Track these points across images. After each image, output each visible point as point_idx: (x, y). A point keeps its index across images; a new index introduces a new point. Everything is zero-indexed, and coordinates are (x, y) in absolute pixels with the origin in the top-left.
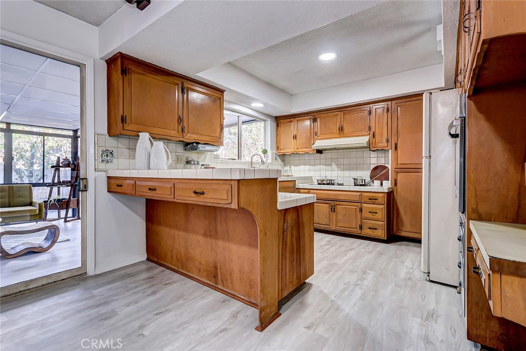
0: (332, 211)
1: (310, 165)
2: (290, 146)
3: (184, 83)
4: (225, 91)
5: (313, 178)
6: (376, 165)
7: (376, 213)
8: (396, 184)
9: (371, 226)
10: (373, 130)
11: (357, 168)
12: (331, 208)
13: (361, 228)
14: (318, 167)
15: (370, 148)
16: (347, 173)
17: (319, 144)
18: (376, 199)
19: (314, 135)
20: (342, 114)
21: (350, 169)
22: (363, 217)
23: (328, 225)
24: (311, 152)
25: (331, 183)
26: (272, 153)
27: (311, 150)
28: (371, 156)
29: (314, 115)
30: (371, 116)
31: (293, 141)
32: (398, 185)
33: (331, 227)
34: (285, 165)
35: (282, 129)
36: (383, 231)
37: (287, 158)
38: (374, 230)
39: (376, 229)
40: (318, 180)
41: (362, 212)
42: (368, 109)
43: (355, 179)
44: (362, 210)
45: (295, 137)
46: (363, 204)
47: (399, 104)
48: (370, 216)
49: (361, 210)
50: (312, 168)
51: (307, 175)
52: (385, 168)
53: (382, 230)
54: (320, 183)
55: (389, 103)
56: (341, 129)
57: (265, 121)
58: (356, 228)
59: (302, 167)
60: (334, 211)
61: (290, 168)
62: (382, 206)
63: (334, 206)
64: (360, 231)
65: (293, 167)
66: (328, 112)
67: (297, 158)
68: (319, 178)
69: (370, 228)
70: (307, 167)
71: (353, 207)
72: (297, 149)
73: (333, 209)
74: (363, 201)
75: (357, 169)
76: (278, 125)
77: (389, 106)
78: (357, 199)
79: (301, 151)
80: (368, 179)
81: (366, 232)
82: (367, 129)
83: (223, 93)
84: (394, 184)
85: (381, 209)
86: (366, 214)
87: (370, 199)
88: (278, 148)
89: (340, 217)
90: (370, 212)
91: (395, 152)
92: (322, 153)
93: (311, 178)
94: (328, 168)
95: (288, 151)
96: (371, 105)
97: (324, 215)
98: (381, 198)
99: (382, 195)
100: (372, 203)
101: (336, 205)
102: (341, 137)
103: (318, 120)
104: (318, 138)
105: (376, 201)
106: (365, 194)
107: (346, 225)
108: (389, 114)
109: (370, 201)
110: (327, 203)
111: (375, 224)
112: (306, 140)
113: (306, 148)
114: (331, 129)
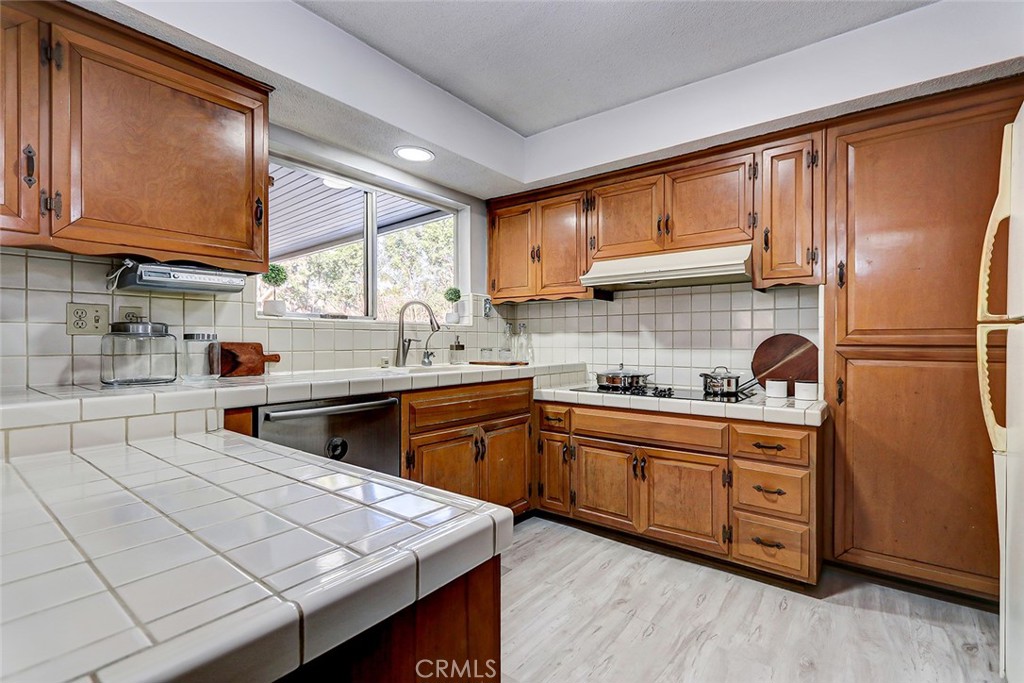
0: (636, 475)
1: (579, 332)
2: (524, 281)
3: (54, 26)
4: (272, 89)
5: (589, 368)
6: (771, 334)
7: (780, 493)
8: (842, 396)
9: (763, 534)
10: (764, 223)
11: (712, 340)
12: (635, 467)
13: (729, 538)
14: (601, 338)
15: (752, 280)
16: (682, 357)
17: (603, 271)
18: (779, 448)
19: (588, 248)
20: (668, 180)
21: (691, 345)
22: (735, 504)
23: (626, 517)
24: (580, 296)
25: (635, 386)
26: (476, 300)
27: (578, 289)
28: (755, 307)
29: (586, 191)
30: (757, 182)
31: (533, 267)
32: (850, 398)
33: (634, 523)
34: (514, 333)
35: (503, 234)
36: (806, 557)
37: (520, 314)
38: (773, 550)
39: (779, 546)
40: (599, 377)
41: (730, 485)
42: (748, 159)
43: (706, 376)
44: (731, 478)
45: (536, 255)
46: (736, 461)
47: (851, 139)
48: (760, 500)
49: (728, 480)
50: (586, 339)
51: (573, 358)
52: (799, 341)
53: (802, 550)
54: (605, 383)
55: (818, 136)
56: (665, 226)
57: (457, 211)
58: (713, 536)
59: (559, 338)
60: (644, 477)
61: (529, 339)
62: (800, 473)
63: (644, 460)
64: (725, 547)
65: (535, 338)
66: (628, 177)
67: (546, 312)
68: (602, 370)
69: (759, 541)
70: (572, 338)
71: (701, 467)
72: (543, 288)
73: (640, 469)
74: (735, 452)
75: (711, 345)
76: (492, 224)
77: (819, 147)
78: (716, 442)
79: (555, 291)
80: (746, 375)
81: (747, 551)
82: (744, 221)
83: (266, 94)
84: (835, 395)
85: (796, 484)
86: (745, 494)
87: (758, 446)
88: (493, 286)
89: (661, 496)
90: (759, 489)
91: (837, 293)
92: (612, 299)
93: (580, 369)
94: (631, 340)
95: (519, 294)
96: (758, 148)
97: (612, 484)
98: (799, 446)
99: (801, 434)
100: (763, 458)
101: (650, 456)
102: (664, 251)
103: (599, 202)
104: (600, 254)
105: (779, 453)
106: (741, 429)
107: (681, 524)
108: (819, 171)
109: (759, 451)
110: (622, 449)
111: (773, 529)
112: (566, 261)
113: (566, 284)
114: (636, 226)
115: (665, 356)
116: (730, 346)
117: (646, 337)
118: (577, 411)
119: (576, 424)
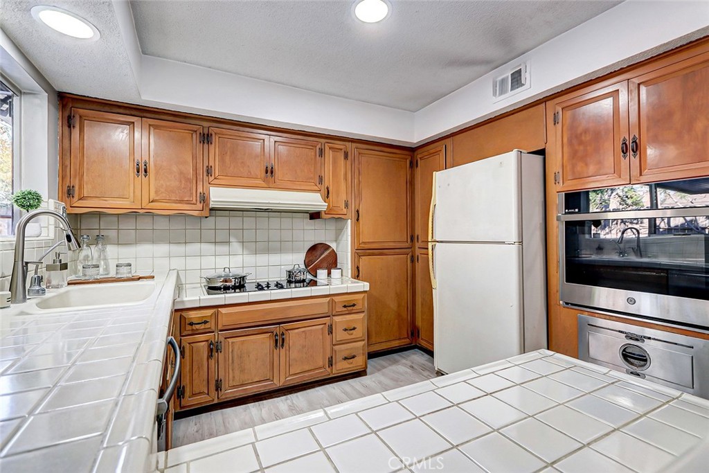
0: (277, 346)
6: (313, 244)
7: (354, 329)
8: (358, 275)
9: (346, 354)
12: (275, 341)
13: (331, 364)
18: (354, 305)
20: (272, 141)
21: (268, 251)
22: (334, 342)
23: (269, 380)
24: (195, 213)
28: (306, 227)
29: (203, 127)
30: (322, 159)
33: (276, 381)
36: (364, 357)
38: (352, 360)
39: (354, 357)
41: (332, 333)
42: (319, 145)
44: (332, 329)
45: (143, 169)
46: (334, 318)
47: (360, 151)
48: (346, 336)
52: (325, 247)
53: (362, 354)
55: (348, 144)
56: (270, 171)
57: (21, 92)
58: (323, 367)
60: (283, 346)
62: (362, 316)
63: (283, 334)
64: (329, 370)
69: (346, 359)
71: (317, 327)
72: (150, 202)
73: (279, 342)
74: (334, 313)
75: (281, 250)
77: (348, 150)
78: (325, 310)
79: (166, 207)
81: (339, 367)
82: (316, 180)
84: (356, 274)
85: (360, 322)
86: (340, 335)
87: (345, 306)
88: (69, 192)
89: (294, 354)
90: (346, 330)
91: (356, 224)
95: (117, 205)
96: (323, 141)
97: (257, 360)
98: (361, 302)
99: (361, 296)
100: (347, 312)
101: (287, 330)
102: (269, 188)
103: (215, 139)
104: (216, 182)
105: (354, 308)
106: (337, 299)
107: (307, 368)
108: (349, 162)
109: (345, 309)
110: (264, 331)
111: (352, 348)
112: (181, 181)
113: (181, 201)
114: (248, 166)
115: (250, 259)
116: (293, 251)
117: (236, 246)
118: (223, 311)
119: (223, 322)
